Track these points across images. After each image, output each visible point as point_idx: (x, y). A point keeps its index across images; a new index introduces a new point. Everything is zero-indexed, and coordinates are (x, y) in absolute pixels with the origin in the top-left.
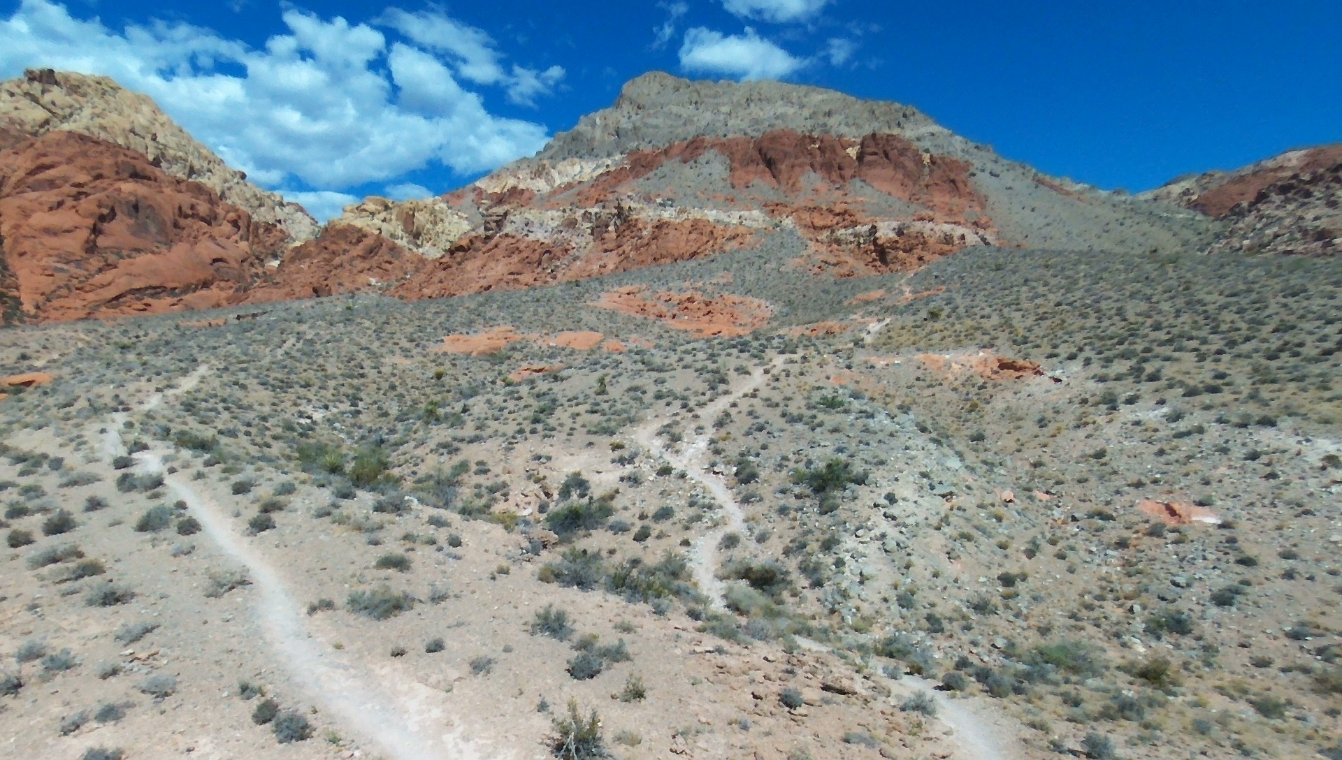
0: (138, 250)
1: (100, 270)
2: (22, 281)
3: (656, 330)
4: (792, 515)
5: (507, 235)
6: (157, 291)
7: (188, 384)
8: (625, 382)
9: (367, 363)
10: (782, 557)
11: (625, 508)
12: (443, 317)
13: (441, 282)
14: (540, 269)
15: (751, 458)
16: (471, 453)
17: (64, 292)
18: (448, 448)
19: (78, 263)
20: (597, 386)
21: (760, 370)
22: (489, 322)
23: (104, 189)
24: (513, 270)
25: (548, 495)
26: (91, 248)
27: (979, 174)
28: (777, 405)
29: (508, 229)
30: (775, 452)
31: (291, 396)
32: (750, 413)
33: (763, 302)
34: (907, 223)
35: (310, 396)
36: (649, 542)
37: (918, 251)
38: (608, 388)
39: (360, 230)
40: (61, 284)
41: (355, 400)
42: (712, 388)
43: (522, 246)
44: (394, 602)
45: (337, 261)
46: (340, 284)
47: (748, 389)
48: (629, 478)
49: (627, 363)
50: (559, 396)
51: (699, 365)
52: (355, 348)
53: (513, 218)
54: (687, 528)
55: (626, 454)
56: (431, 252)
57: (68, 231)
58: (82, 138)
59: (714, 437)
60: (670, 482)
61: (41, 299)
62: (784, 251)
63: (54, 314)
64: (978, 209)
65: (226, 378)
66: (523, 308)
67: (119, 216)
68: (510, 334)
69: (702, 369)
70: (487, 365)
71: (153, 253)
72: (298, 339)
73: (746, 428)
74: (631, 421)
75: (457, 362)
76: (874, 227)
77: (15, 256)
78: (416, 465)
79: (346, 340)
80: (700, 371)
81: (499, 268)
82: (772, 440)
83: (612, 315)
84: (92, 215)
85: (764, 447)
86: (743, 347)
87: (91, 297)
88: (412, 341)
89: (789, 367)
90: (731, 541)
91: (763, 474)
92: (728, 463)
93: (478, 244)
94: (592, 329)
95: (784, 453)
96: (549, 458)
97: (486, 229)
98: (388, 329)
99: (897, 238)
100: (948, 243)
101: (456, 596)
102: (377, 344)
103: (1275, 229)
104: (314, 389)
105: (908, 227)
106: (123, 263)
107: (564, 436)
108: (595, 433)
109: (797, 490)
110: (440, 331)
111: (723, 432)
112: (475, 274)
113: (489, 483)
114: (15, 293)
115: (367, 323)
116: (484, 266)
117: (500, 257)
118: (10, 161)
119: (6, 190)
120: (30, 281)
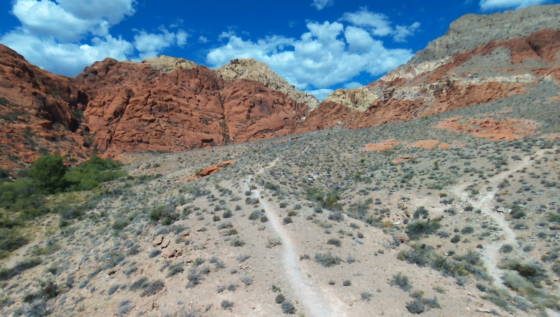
0: (261, 117)
1: (251, 125)
2: (230, 130)
3: (467, 138)
4: (548, 238)
5: (394, 99)
6: (267, 131)
7: (272, 164)
8: (448, 164)
9: (334, 156)
10: (541, 261)
11: (447, 226)
12: (365, 136)
13: (366, 121)
14: (409, 113)
15: (521, 205)
16: (374, 195)
17: (241, 133)
18: (364, 192)
19: (245, 123)
20: (433, 166)
21: (528, 158)
22: (385, 137)
23: (252, 97)
24: (397, 113)
25: (408, 216)
26: (248, 117)
28: (539, 177)
29: (395, 96)
30: (537, 203)
31: (306, 169)
32: (521, 181)
33: (532, 121)
35: (313, 169)
36: (459, 243)
38: (439, 167)
39: (334, 103)
40: (240, 130)
41: (329, 171)
42: (498, 167)
43: (401, 103)
44: (332, 260)
45: (326, 115)
46: (327, 125)
47: (520, 167)
48: (449, 211)
49: (450, 155)
50: (415, 170)
51: (490, 156)
52: (330, 150)
53: (396, 92)
54: (481, 239)
55: (447, 199)
56: (362, 109)
57: (242, 112)
58: (246, 80)
59: (498, 193)
60: (471, 215)
61: (235, 135)
62: (545, 93)
63: (238, 140)
65: (285, 162)
66: (400, 130)
67: (256, 106)
68: (394, 142)
69: (492, 157)
70: (383, 156)
71: (266, 117)
72: (310, 147)
73: (518, 189)
74: (451, 183)
75: (370, 155)
77: (228, 122)
78: (351, 199)
79: (327, 147)
80: (491, 159)
81: (391, 113)
82: (535, 196)
83: (444, 132)
84: (248, 106)
85: (529, 200)
86: (518, 145)
87: (248, 134)
88: (352, 146)
89: (547, 156)
90: (507, 249)
91: (528, 214)
92: (506, 207)
93: (381, 104)
94: (433, 139)
95: (543, 203)
96: (409, 199)
97: (385, 97)
98: (343, 142)
101: (358, 261)
102: (338, 148)
104: (314, 166)
106: (257, 122)
107: (416, 189)
108: (432, 188)
109: (551, 225)
110: (363, 142)
111: (503, 190)
112: (380, 117)
113: (381, 209)
114: (228, 134)
115: (335, 140)
116: (384, 113)
117: (391, 109)
118: (227, 91)
119: (226, 100)
120: (232, 130)
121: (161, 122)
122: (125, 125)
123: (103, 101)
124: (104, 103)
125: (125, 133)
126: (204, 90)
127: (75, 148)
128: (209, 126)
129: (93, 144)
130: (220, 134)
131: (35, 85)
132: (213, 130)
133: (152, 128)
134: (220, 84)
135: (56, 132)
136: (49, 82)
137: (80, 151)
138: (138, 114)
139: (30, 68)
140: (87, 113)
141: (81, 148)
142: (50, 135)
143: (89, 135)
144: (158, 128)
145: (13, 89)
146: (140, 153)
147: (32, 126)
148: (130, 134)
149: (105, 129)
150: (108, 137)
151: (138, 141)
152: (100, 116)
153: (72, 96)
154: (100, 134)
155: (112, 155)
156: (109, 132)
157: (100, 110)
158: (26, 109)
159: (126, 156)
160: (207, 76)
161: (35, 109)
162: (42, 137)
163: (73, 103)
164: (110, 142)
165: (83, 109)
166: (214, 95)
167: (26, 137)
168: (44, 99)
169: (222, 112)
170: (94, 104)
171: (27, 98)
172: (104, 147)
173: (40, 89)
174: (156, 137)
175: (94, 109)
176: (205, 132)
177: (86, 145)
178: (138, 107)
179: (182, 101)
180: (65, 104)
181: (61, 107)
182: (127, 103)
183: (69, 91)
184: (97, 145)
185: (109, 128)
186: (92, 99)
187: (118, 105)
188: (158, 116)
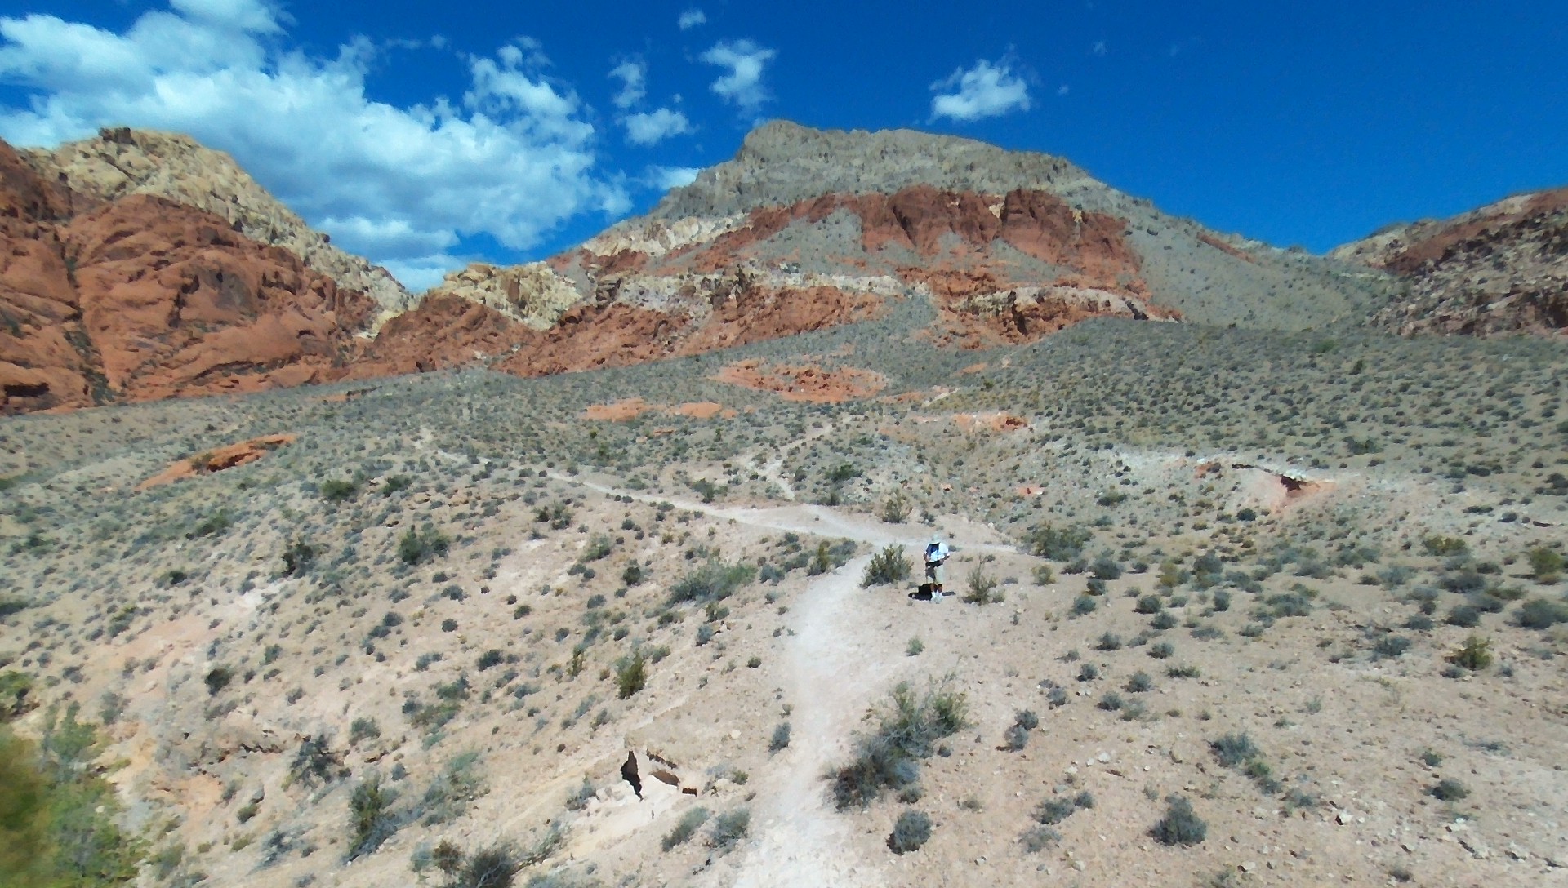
0: (222, 322)
1: (185, 345)
2: (105, 357)
3: (770, 401)
5: (620, 305)
6: (244, 366)
8: (734, 433)
9: (535, 426)
13: (551, 355)
14: (656, 341)
15: (805, 469)
17: (149, 368)
19: (162, 337)
20: (715, 435)
21: (831, 424)
23: (187, 258)
24: (627, 342)
26: (175, 321)
27: (1136, 232)
28: (831, 443)
29: (622, 298)
30: (819, 465)
32: (812, 447)
33: (880, 375)
34: (1047, 288)
37: (1059, 319)
38: (723, 437)
39: (463, 300)
40: (147, 359)
42: (793, 435)
43: (636, 316)
46: (444, 358)
47: (817, 434)
49: (737, 422)
50: (689, 442)
51: (788, 422)
53: (626, 286)
55: (732, 469)
56: (539, 322)
57: (152, 303)
58: (161, 201)
59: (787, 460)
61: (127, 376)
62: (910, 321)
63: (142, 392)
64: (1132, 271)
66: (648, 382)
67: (203, 286)
68: (640, 405)
69: (790, 424)
71: (238, 325)
73: (807, 455)
74: (737, 453)
75: (602, 426)
76: (1013, 293)
77: (97, 330)
80: (787, 426)
81: (613, 340)
82: (820, 460)
83: (730, 388)
84: (174, 286)
85: (814, 463)
87: (176, 373)
88: (562, 410)
91: (809, 476)
92: (791, 472)
93: (590, 314)
94: (711, 401)
95: (824, 465)
97: (598, 298)
98: (538, 401)
99: (1037, 305)
100: (1091, 310)
102: (535, 412)
103: (1441, 293)
105: (1049, 294)
106: (208, 337)
107: (694, 461)
108: (713, 459)
109: (825, 481)
110: (582, 402)
111: (792, 457)
112: (586, 347)
114: (98, 369)
116: (596, 337)
117: (614, 328)
118: (85, 227)
119: (83, 259)
120: (114, 358)
128: (27, 341)
130: (71, 368)
132: (43, 356)
134: (57, 201)
166: (36, 237)
169: (70, 297)
176: (14, 362)
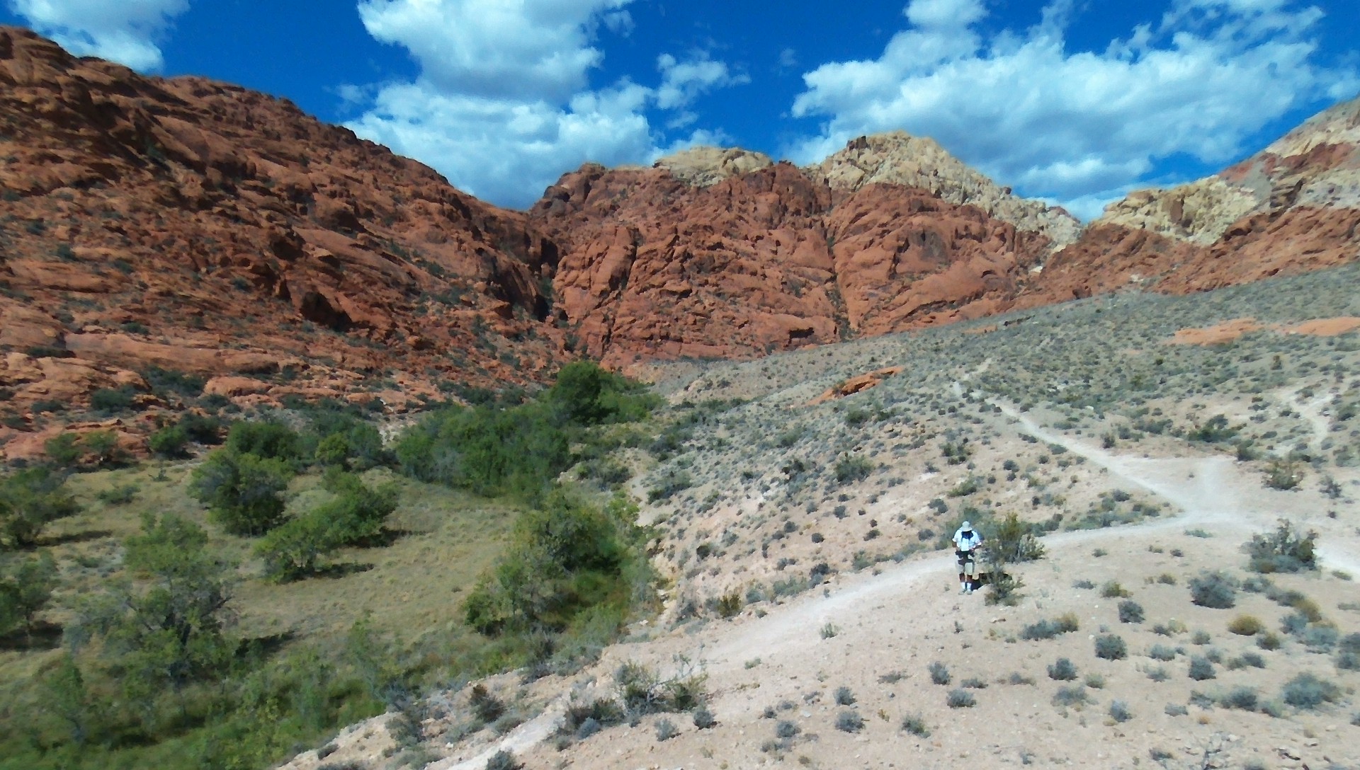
0: (925, 272)
1: (899, 292)
2: (849, 306)
5: (1301, 208)
6: (940, 305)
7: (982, 368)
9: (1102, 355)
11: (1245, 433)
13: (1212, 271)
14: (1349, 243)
17: (875, 312)
18: (1138, 401)
19: (884, 288)
22: (1229, 315)
23: (901, 225)
24: (1309, 248)
26: (893, 275)
29: (1304, 200)
31: (1044, 375)
35: (1057, 375)
39: (1122, 227)
40: (874, 305)
41: (1087, 379)
43: (1323, 218)
45: (1097, 261)
46: (1100, 285)
48: (1257, 417)
50: (1240, 371)
52: (1094, 344)
53: (1310, 187)
55: (1262, 404)
56: (1204, 238)
57: (878, 263)
58: (885, 186)
59: (1343, 394)
60: (1285, 419)
61: (861, 319)
63: (870, 330)
65: (1003, 365)
66: (1277, 298)
67: (912, 245)
68: (1247, 325)
70: (1212, 352)
71: (937, 273)
72: (1052, 338)
74: (1283, 384)
75: (1181, 351)
77: (845, 287)
79: (1089, 338)
81: (1289, 248)
84: (893, 248)
87: (893, 314)
88: (1144, 336)
92: (1338, 409)
93: (1261, 224)
96: (1204, 407)
97: (1273, 205)
98: (1126, 327)
102: (1114, 339)
104: (1059, 372)
106: (915, 284)
107: (1221, 394)
108: (1246, 392)
112: (1257, 258)
114: (845, 315)
115: (1109, 323)
116: (1269, 247)
117: (1292, 235)
118: (839, 214)
119: (837, 237)
120: (854, 305)
121: (702, 295)
122: (634, 305)
123: (588, 257)
124: (591, 261)
125: (634, 321)
126: (789, 218)
127: (553, 352)
128: (803, 299)
129: (578, 346)
130: (828, 316)
131: (477, 235)
132: (811, 307)
133: (685, 310)
134: (823, 199)
135: (518, 324)
136: (494, 225)
137: (562, 359)
138: (657, 279)
139: (463, 202)
140: (561, 283)
141: (562, 353)
142: (511, 328)
143: (568, 326)
144: (699, 308)
145: (447, 245)
146: (668, 361)
147: (482, 312)
148: (645, 323)
149: (597, 315)
150: (605, 331)
151: (662, 338)
152: (584, 288)
153: (531, 249)
154: (588, 326)
155: (617, 367)
156: (604, 321)
157: (583, 276)
158: (469, 282)
159: (644, 368)
160: (793, 183)
161: (482, 280)
162: (500, 333)
163: (535, 265)
164: (608, 341)
165: (552, 275)
166: (811, 227)
167: (477, 335)
168: (493, 260)
169: (829, 266)
170: (572, 263)
171: (468, 259)
172: (598, 350)
173: (483, 241)
174: (696, 327)
175: (573, 273)
176: (795, 314)
177: (569, 347)
178: (655, 264)
179: (745, 246)
180: (524, 267)
181: (520, 276)
182: (633, 257)
183: (527, 241)
184: (585, 349)
185: (605, 312)
186: (564, 253)
187: (616, 264)
188: (697, 281)
